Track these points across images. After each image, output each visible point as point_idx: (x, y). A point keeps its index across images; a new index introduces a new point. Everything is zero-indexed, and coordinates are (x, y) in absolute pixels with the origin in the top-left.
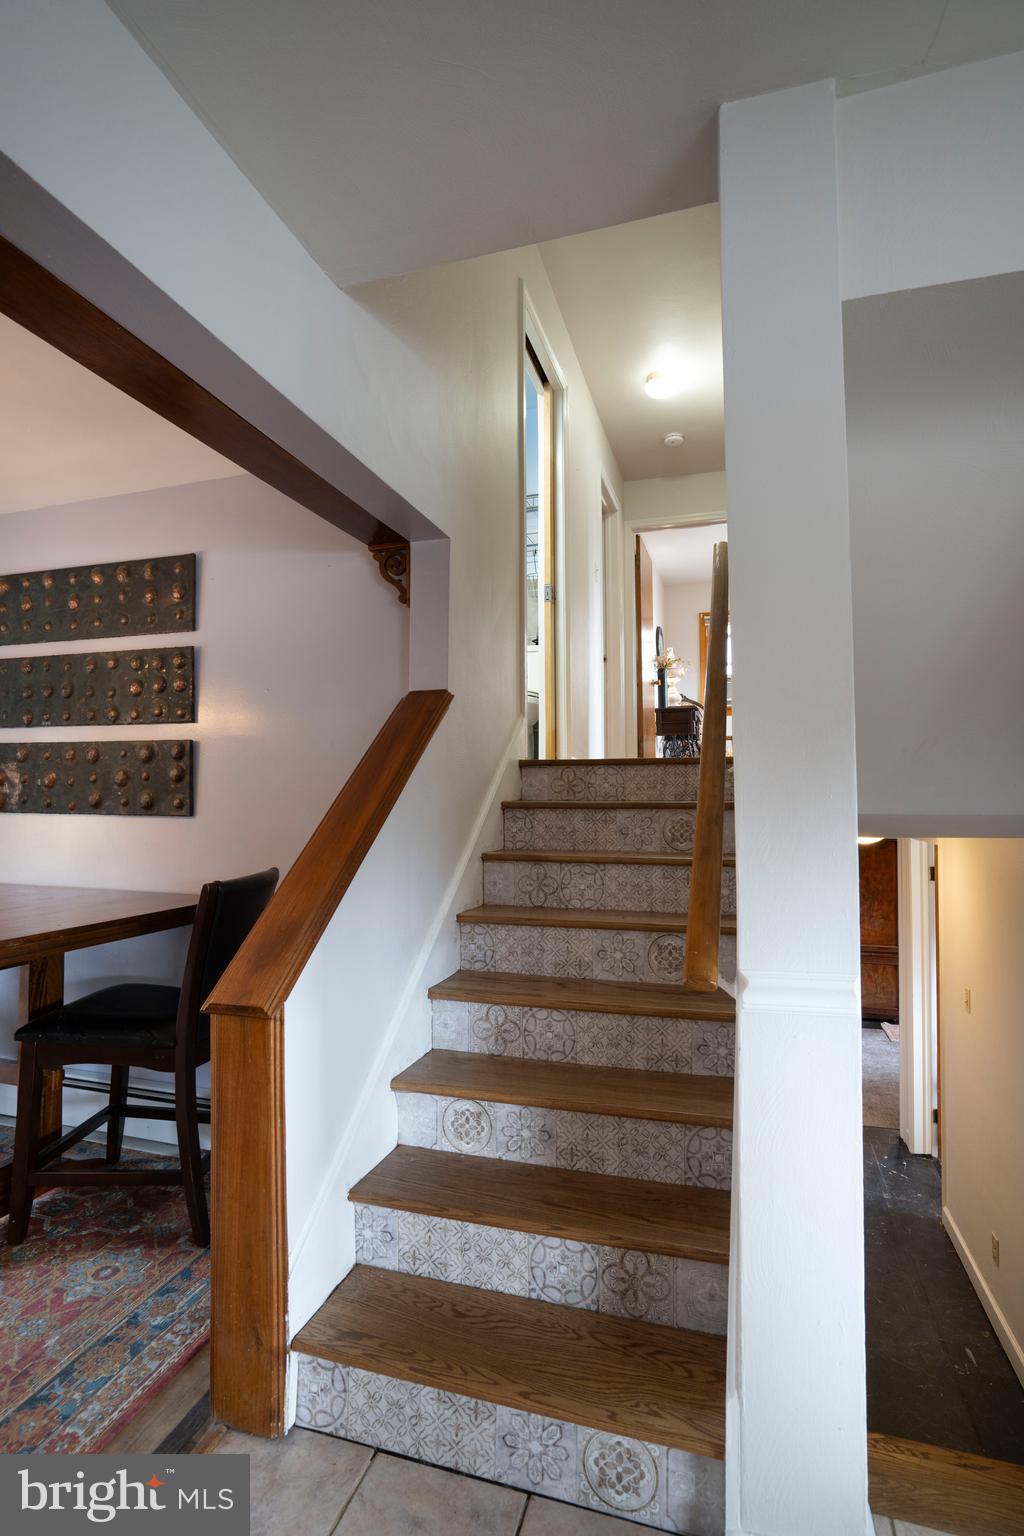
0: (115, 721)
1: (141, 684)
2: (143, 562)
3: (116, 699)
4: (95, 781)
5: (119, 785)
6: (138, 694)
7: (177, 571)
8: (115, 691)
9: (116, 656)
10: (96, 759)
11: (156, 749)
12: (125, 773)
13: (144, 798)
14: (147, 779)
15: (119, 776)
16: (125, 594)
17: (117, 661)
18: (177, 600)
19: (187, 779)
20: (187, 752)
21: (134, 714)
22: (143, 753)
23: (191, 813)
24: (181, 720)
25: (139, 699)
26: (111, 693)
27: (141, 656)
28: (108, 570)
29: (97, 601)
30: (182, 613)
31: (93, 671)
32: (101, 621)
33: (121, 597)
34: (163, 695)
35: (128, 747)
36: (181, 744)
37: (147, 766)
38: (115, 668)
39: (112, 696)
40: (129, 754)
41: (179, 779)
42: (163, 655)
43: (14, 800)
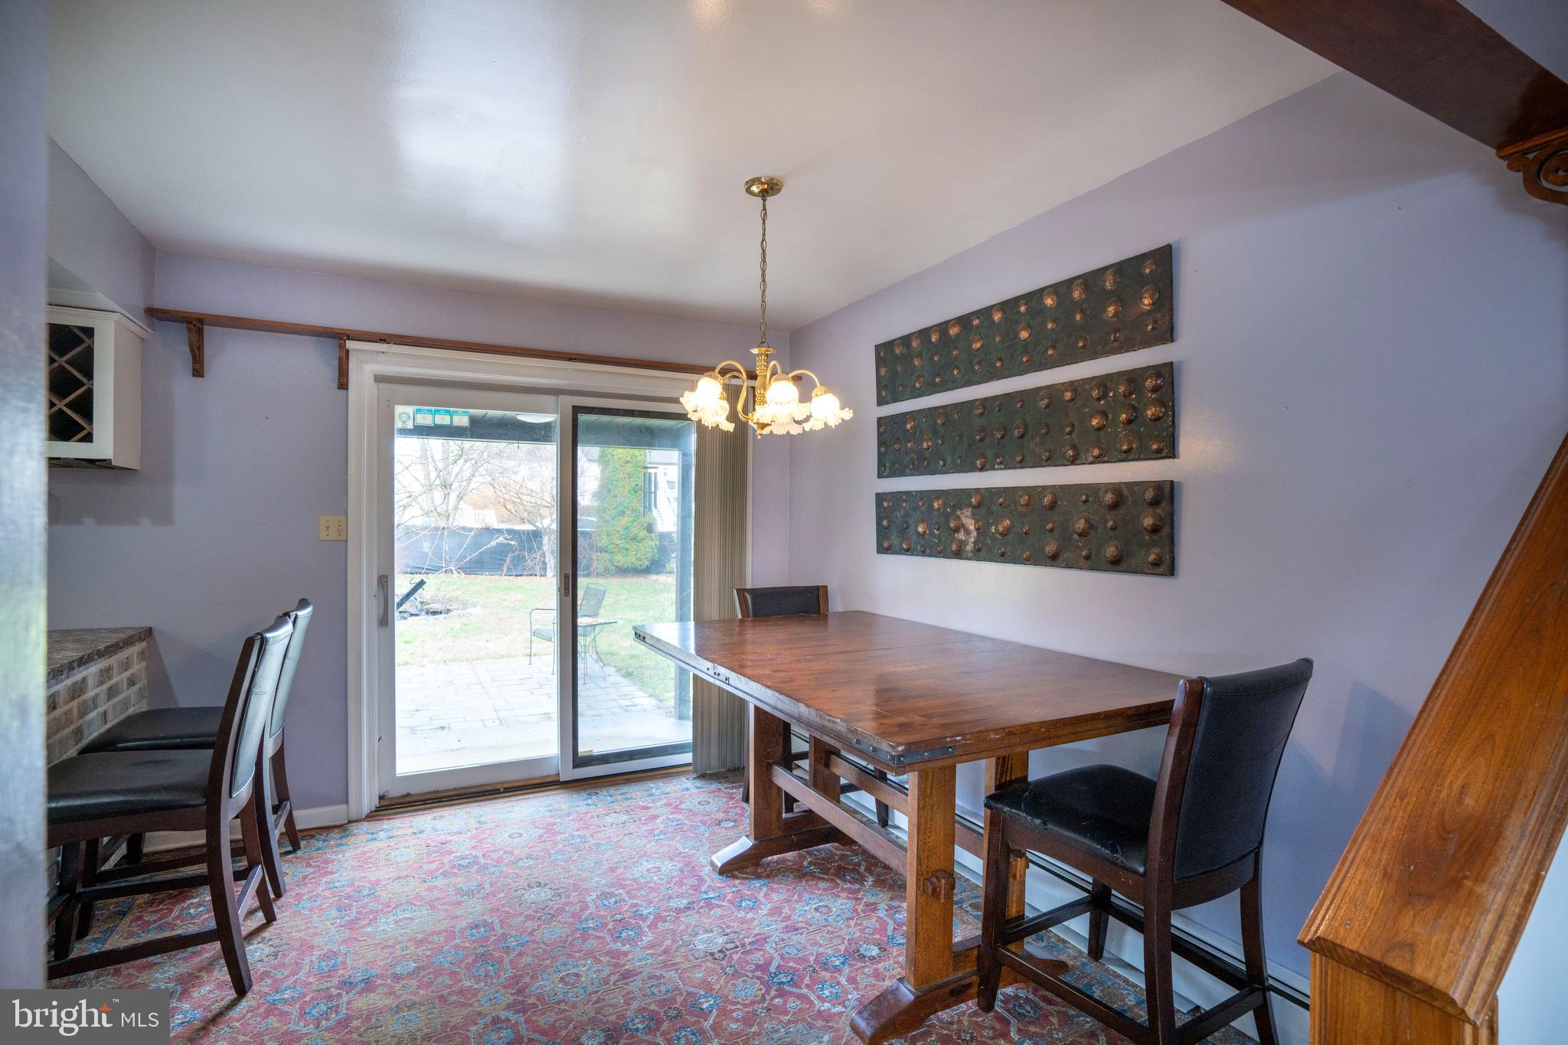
0: (1074, 461)
1: (1104, 414)
2: (1103, 270)
3: (1074, 436)
4: (1052, 530)
5: (1080, 535)
6: (1100, 429)
7: (1147, 271)
8: (1073, 425)
9: (1073, 386)
10: (1053, 506)
11: (1126, 492)
12: (1087, 521)
13: (1110, 551)
14: (1113, 529)
15: (1081, 525)
16: (1082, 312)
17: (1074, 391)
18: (1148, 308)
19: (1166, 530)
20: (1165, 495)
21: (1096, 452)
22: (1109, 497)
23: (1171, 572)
24: (1158, 455)
25: (1102, 433)
26: (1068, 429)
27: (1104, 383)
28: (1062, 289)
29: (1050, 326)
30: (1155, 322)
31: (1047, 406)
32: (1054, 348)
33: (1078, 317)
34: (1132, 426)
35: (1091, 491)
36: (1159, 486)
37: (1114, 512)
38: (1072, 400)
39: (1070, 433)
40: (1090, 499)
41: (1155, 530)
42: (1132, 378)
43: (969, 547)
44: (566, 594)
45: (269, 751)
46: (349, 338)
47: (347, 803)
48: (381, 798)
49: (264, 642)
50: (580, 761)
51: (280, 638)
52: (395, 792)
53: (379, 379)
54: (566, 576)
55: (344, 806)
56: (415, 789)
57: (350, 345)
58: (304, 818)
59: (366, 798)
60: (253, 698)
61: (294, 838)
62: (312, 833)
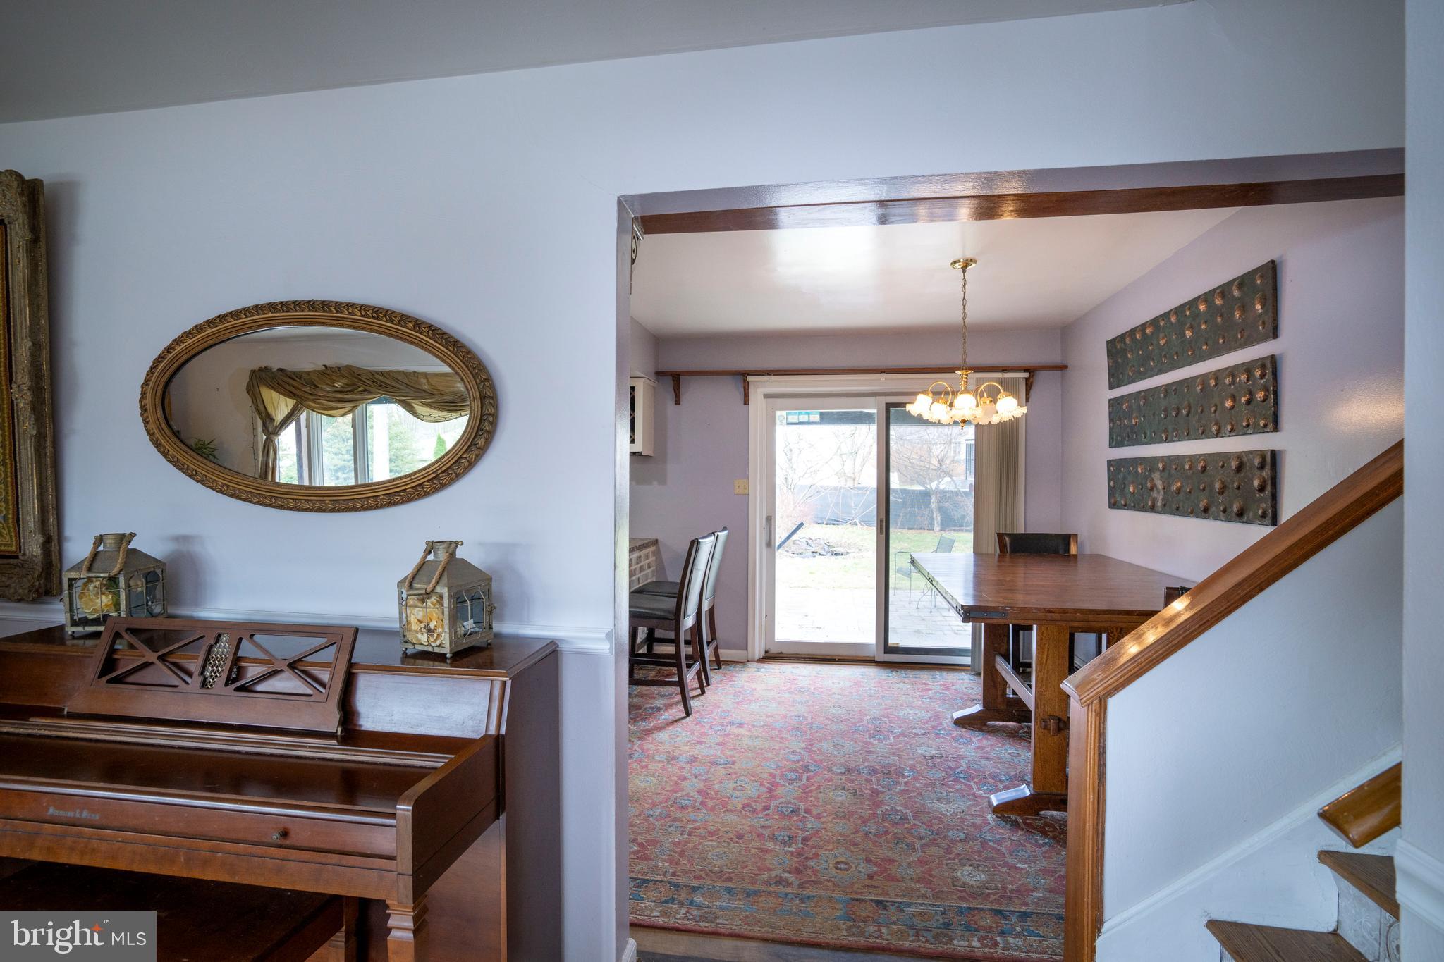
0: (1218, 434)
1: (1234, 398)
2: (1230, 284)
3: (1217, 414)
4: (1204, 489)
5: (1219, 493)
6: (1232, 408)
7: (1259, 282)
8: (1216, 406)
9: (1217, 375)
10: (1204, 469)
11: (1245, 459)
12: (1223, 483)
14: (1238, 488)
15: (1217, 486)
16: (1222, 316)
17: (1217, 379)
18: (1260, 311)
19: (1269, 488)
20: (1270, 461)
21: (1229, 427)
22: (1234, 464)
23: (1273, 522)
24: (1265, 429)
25: (1233, 412)
26: (1213, 409)
27: (1232, 372)
28: (1207, 297)
29: (1203, 327)
30: (1264, 323)
31: (1202, 390)
32: (1207, 344)
33: (1219, 320)
34: (1250, 407)
35: (1224, 457)
36: (1264, 454)
37: (1238, 475)
38: (1216, 385)
39: (1215, 411)
40: (1225, 465)
41: (1262, 489)
42: (1248, 368)
43: (1159, 504)
44: (881, 533)
45: (706, 607)
46: (749, 375)
47: (747, 650)
48: (766, 652)
49: (698, 543)
50: (889, 649)
51: (707, 544)
52: (774, 650)
53: (766, 396)
54: (881, 521)
55: (745, 652)
56: (785, 651)
57: (750, 378)
58: (725, 654)
59: (757, 650)
60: (694, 571)
61: (719, 663)
62: (728, 663)
